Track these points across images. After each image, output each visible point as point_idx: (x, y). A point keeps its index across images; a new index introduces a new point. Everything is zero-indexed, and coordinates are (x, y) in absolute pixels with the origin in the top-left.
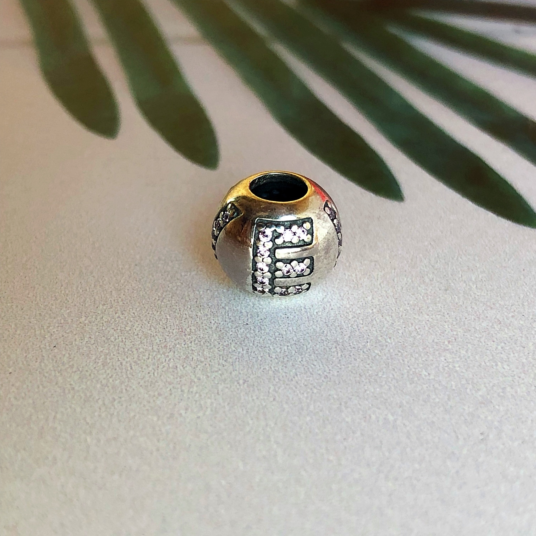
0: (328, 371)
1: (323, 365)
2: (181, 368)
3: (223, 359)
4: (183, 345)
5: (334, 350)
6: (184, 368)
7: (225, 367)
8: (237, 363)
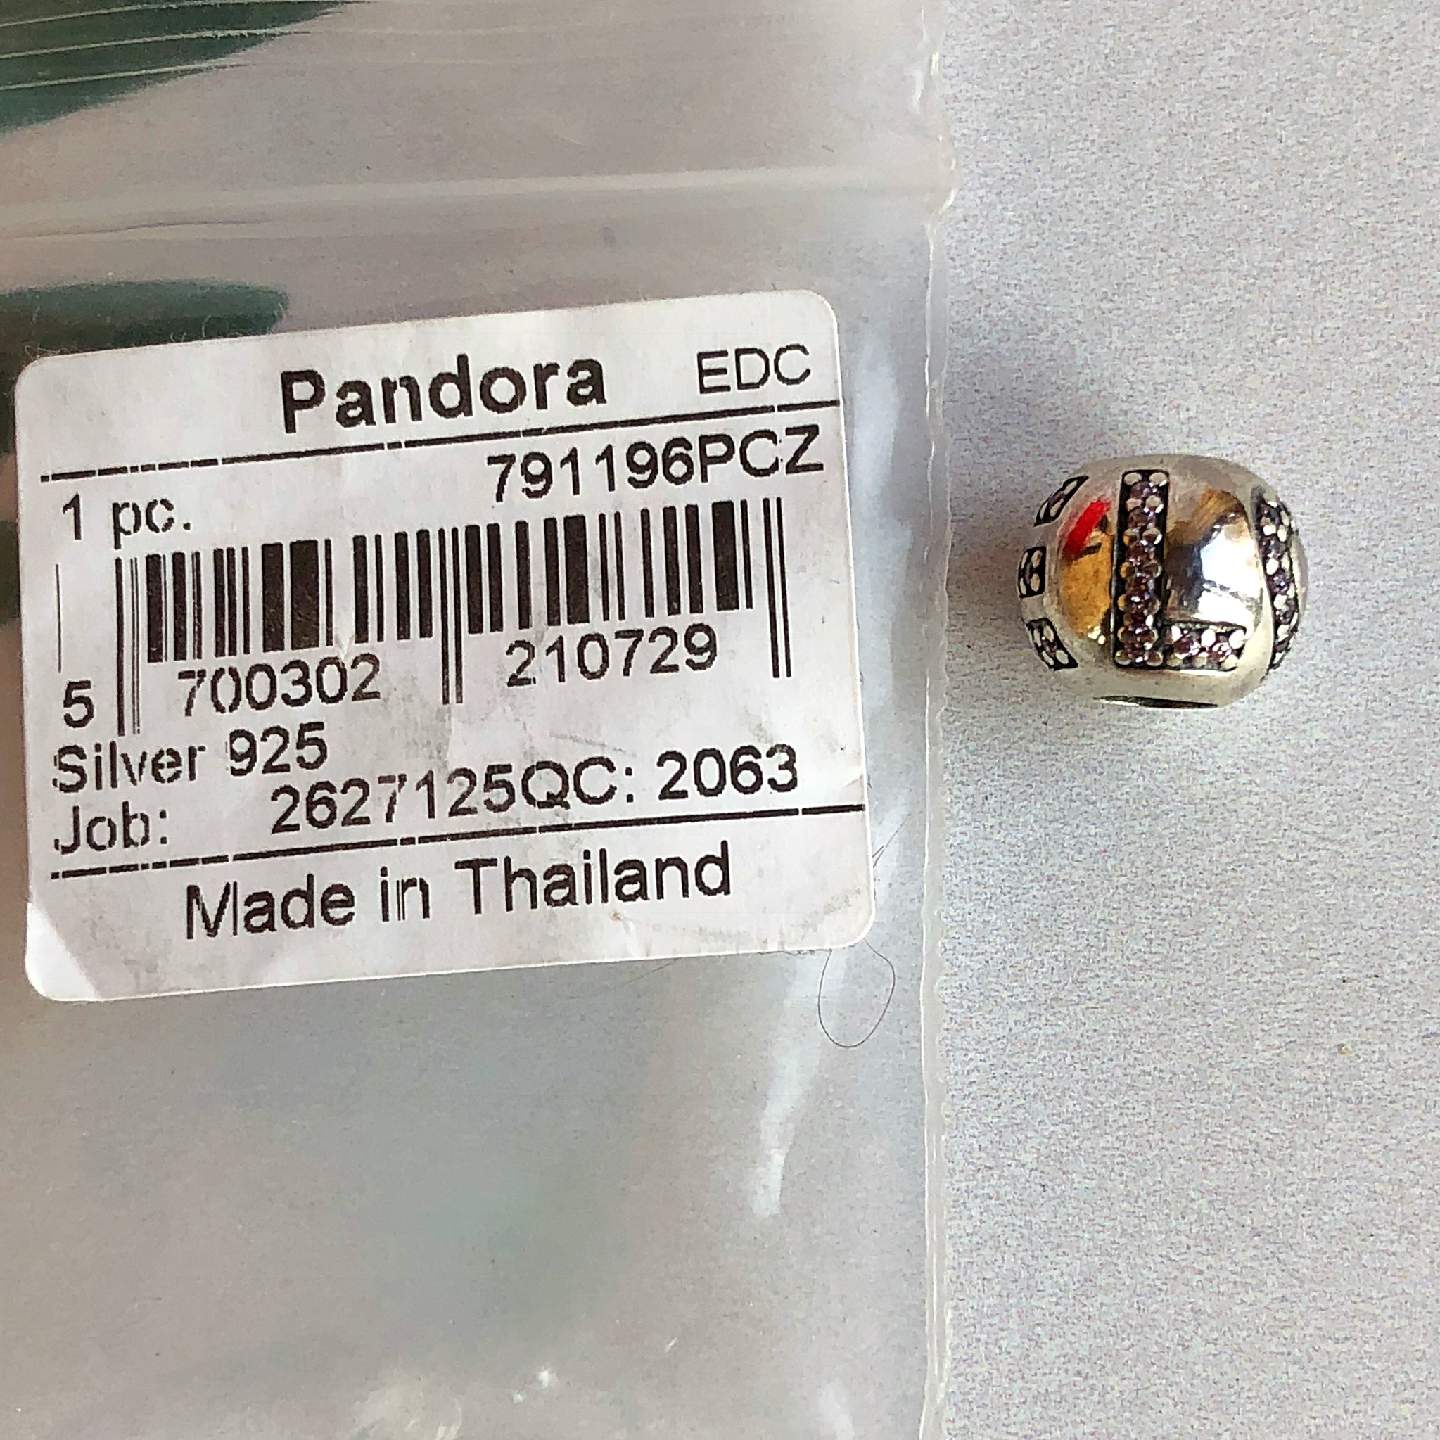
0: (1088, 144)
1: (1068, 150)
2: (1054, 412)
3: (1037, 334)
4: (983, 408)
5: (1022, 123)
6: (1057, 408)
7: (1061, 331)
8: (1048, 308)
